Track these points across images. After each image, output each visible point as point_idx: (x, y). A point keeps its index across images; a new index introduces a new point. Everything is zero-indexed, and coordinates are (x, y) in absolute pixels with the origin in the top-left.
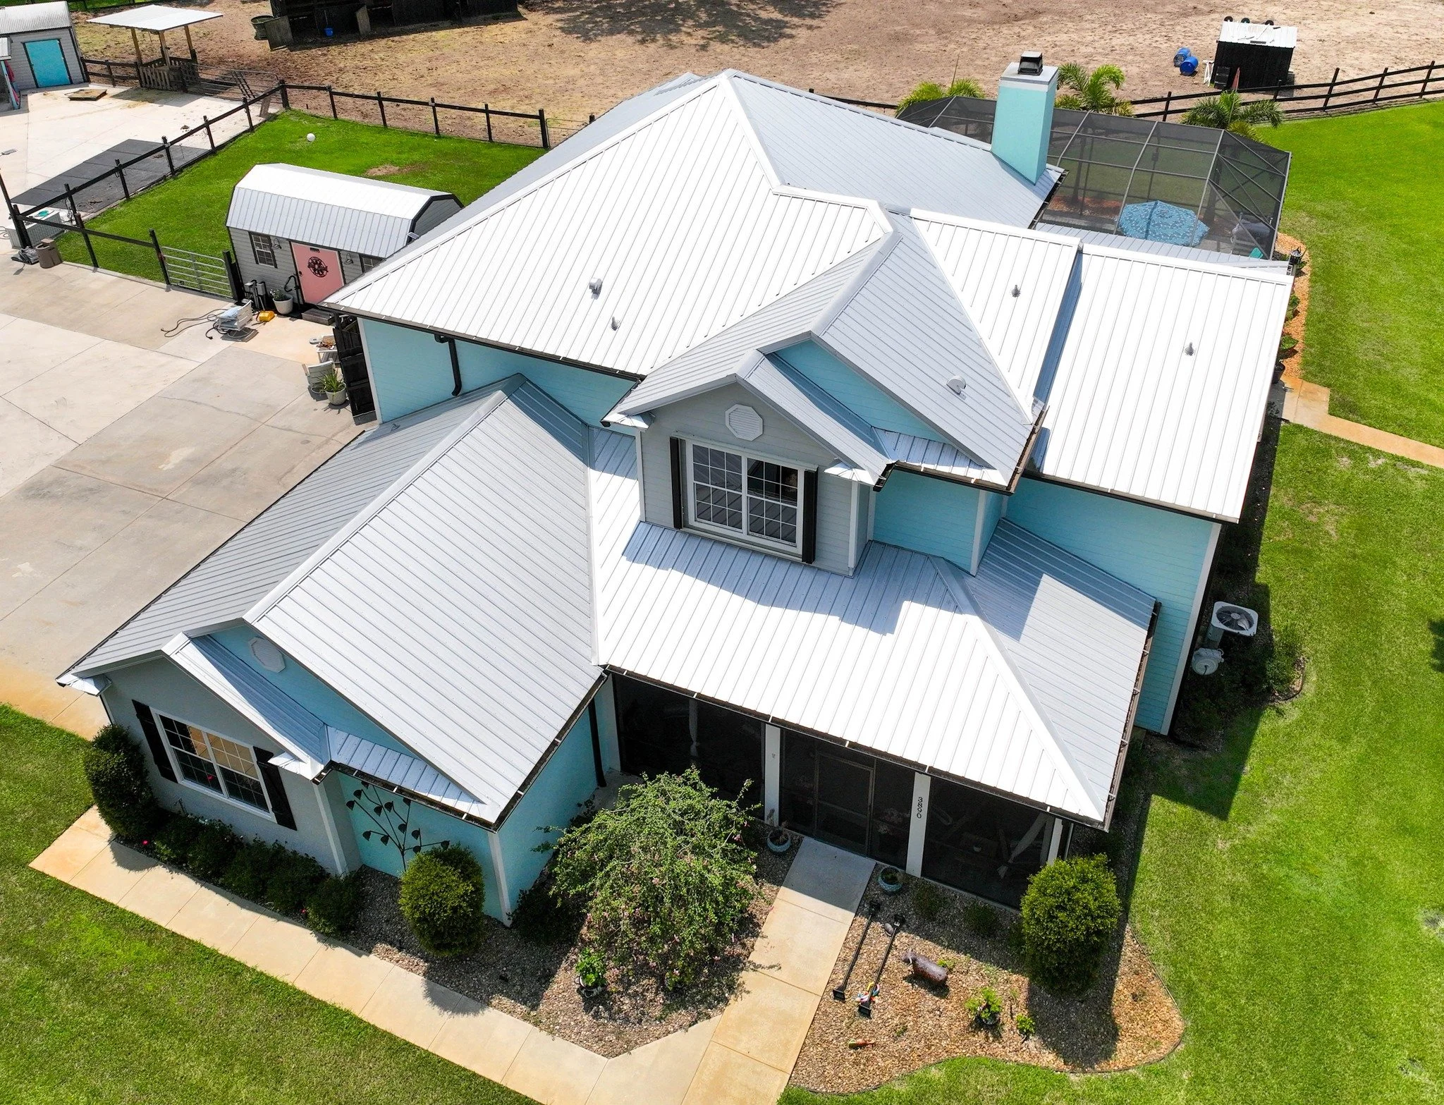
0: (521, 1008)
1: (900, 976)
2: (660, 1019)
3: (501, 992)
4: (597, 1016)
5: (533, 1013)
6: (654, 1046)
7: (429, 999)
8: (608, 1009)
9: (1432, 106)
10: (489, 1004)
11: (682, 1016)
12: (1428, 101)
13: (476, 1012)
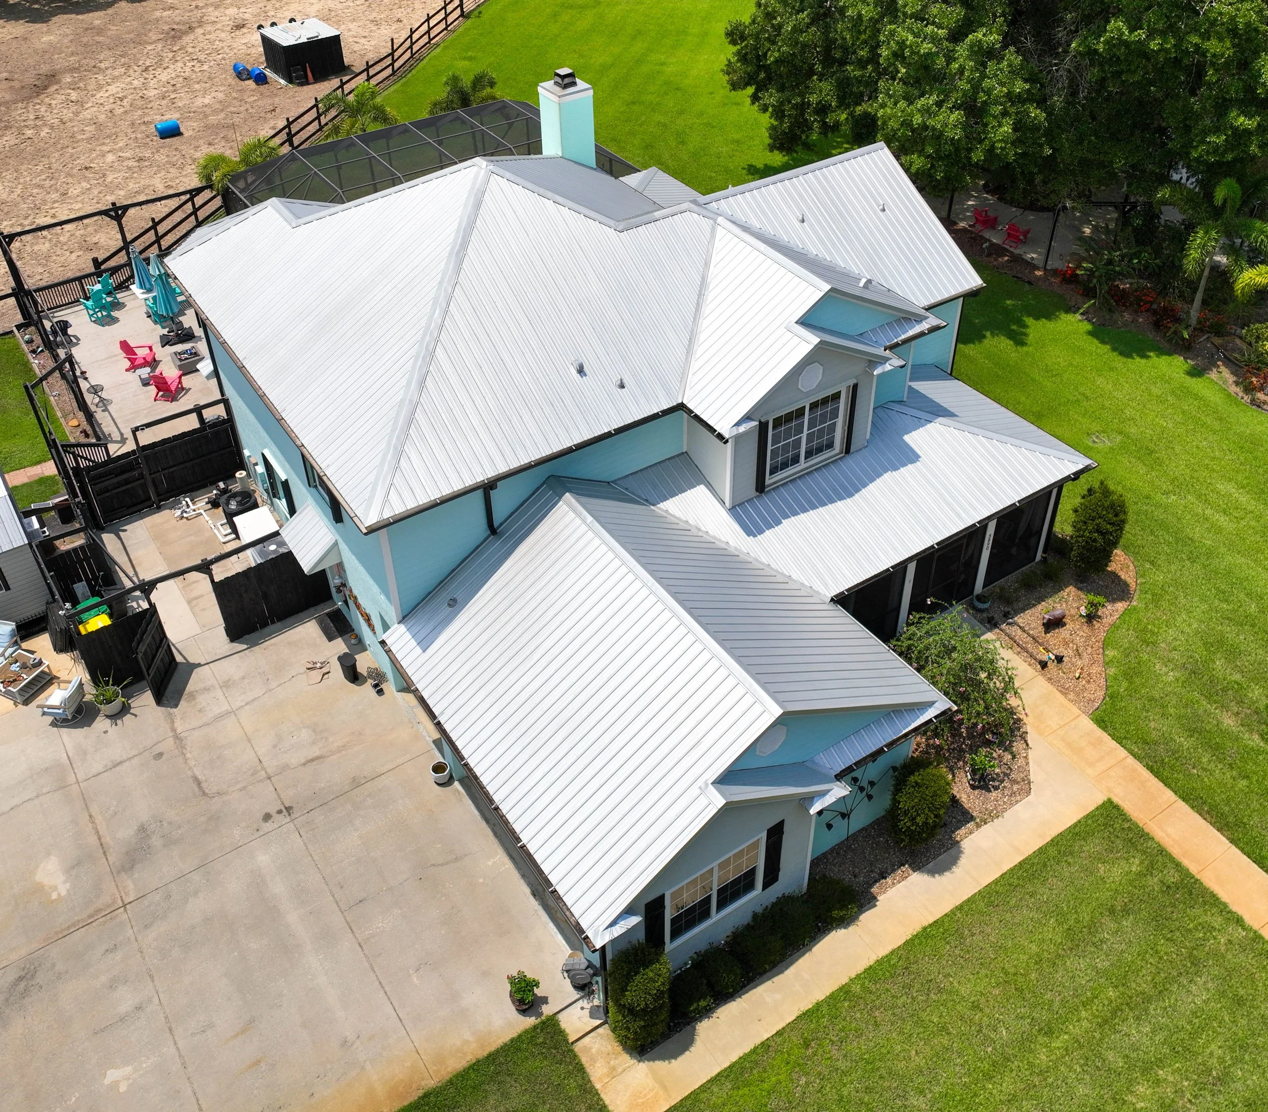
0: (971, 825)
1: (1043, 635)
2: (1014, 757)
3: (953, 832)
4: (996, 788)
5: (978, 820)
6: (1032, 767)
7: (937, 875)
8: (993, 780)
9: (446, 47)
10: (958, 842)
11: (1018, 746)
12: (437, 45)
13: (961, 852)
